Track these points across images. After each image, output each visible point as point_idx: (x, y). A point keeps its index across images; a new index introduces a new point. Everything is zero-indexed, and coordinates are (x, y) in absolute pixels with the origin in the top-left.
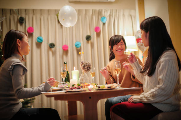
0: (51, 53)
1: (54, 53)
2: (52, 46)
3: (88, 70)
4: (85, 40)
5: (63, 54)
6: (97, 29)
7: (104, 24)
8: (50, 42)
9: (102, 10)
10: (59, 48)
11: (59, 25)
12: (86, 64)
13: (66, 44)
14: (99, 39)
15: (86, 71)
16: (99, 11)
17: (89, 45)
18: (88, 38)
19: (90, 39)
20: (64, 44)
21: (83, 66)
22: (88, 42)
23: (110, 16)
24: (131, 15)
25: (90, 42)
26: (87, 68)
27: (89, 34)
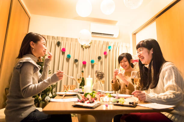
0: (75, 65)
1: (77, 66)
2: (76, 61)
3: (101, 78)
4: (97, 59)
5: (83, 67)
6: (105, 53)
7: (110, 50)
8: (75, 59)
9: (109, 42)
10: (80, 63)
11: (82, 48)
12: (100, 73)
13: (85, 61)
14: (106, 59)
15: (99, 79)
16: (107, 42)
17: (100, 62)
18: (99, 58)
19: (101, 59)
20: (84, 60)
21: (97, 74)
22: (99, 61)
23: (114, 46)
24: (127, 47)
25: (100, 60)
26: (100, 76)
27: (100, 56)
